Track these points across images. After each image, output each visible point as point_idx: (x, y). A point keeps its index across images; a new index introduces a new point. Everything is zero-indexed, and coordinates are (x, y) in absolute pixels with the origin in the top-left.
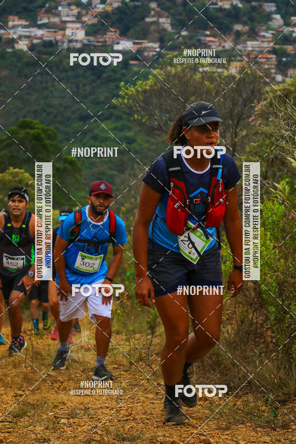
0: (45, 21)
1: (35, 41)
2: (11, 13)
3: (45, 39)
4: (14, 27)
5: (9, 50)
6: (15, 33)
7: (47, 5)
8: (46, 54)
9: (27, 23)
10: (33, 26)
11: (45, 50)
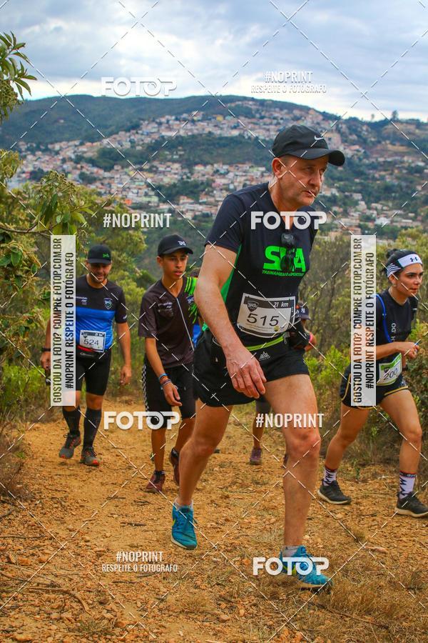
0: (205, 200)
1: (197, 213)
2: (182, 195)
3: (204, 212)
4: (183, 203)
5: (180, 219)
6: (184, 207)
7: (206, 190)
8: (205, 221)
9: (192, 201)
10: (196, 203)
11: (203, 219)
